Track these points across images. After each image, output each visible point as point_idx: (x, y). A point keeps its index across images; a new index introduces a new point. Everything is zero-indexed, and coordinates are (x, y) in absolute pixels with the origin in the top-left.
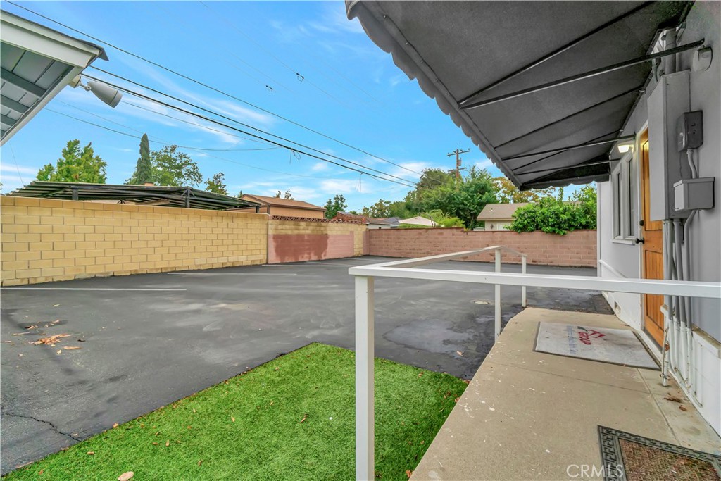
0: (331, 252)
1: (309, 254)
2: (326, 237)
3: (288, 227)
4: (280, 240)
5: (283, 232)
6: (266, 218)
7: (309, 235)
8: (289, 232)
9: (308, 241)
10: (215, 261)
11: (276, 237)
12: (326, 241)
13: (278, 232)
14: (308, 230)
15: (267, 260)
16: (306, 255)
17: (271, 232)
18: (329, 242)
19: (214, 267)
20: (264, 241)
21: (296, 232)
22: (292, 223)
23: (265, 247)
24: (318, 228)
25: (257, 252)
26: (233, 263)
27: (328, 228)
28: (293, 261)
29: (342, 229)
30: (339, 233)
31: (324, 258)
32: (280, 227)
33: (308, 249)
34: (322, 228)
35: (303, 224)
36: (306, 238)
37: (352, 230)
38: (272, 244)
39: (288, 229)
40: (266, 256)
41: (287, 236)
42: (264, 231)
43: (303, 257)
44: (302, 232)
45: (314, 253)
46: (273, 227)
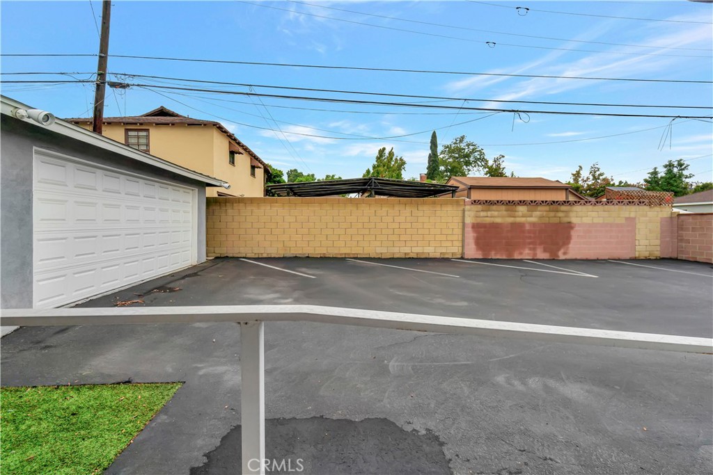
0: (575, 249)
1: (534, 249)
2: (570, 226)
3: (496, 213)
4: (482, 230)
5: (488, 220)
6: (462, 203)
7: (534, 224)
8: (498, 220)
9: (529, 232)
10: (396, 250)
11: (476, 227)
12: (569, 233)
13: (479, 220)
14: (531, 216)
15: (463, 254)
16: (527, 251)
17: (469, 220)
18: (573, 233)
19: (396, 256)
20: (459, 231)
21: (510, 220)
22: (503, 207)
23: (460, 239)
24: (552, 214)
25: (449, 244)
26: (417, 254)
27: (572, 214)
28: (504, 258)
29: (606, 214)
30: (600, 221)
31: (562, 257)
32: (482, 214)
33: (530, 243)
34: (560, 214)
35: (522, 209)
36: (527, 227)
37: (632, 215)
38: (471, 236)
39: (497, 216)
40: (460, 248)
41: (495, 226)
42: (459, 219)
43: (521, 254)
44: (519, 220)
45: (542, 250)
46: (472, 214)
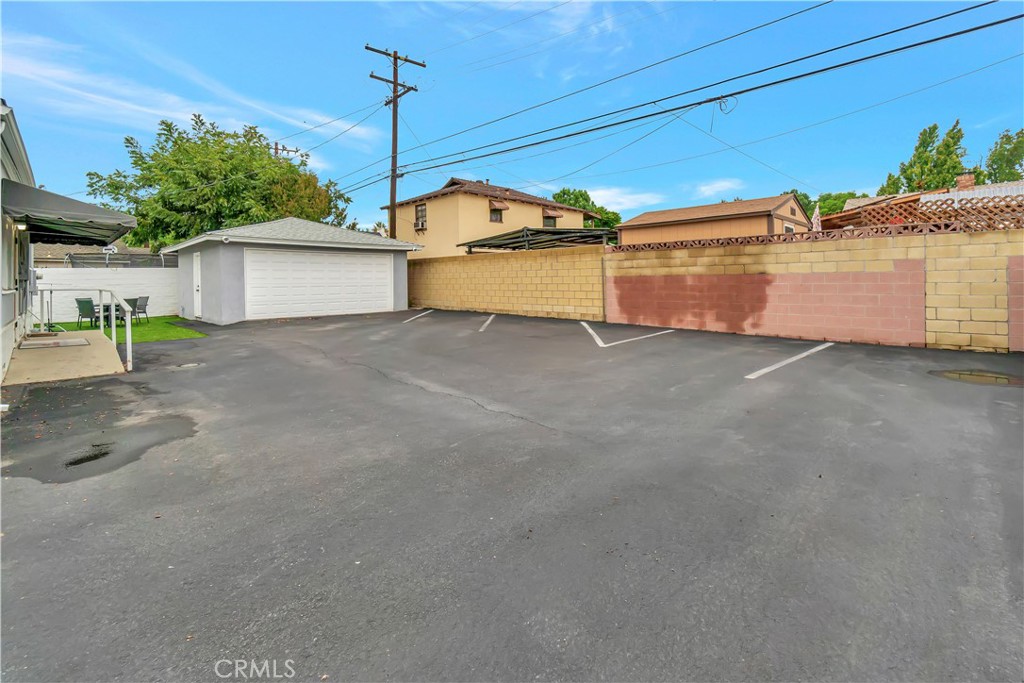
0: (775, 319)
1: (701, 315)
2: (763, 279)
3: (643, 262)
4: (627, 286)
5: (634, 272)
6: (602, 251)
7: (699, 277)
8: (647, 272)
9: (693, 288)
10: (539, 308)
11: (619, 281)
12: (764, 290)
13: (622, 273)
14: (695, 265)
15: (605, 316)
16: (689, 318)
17: (610, 273)
18: (770, 291)
19: (540, 315)
20: (599, 287)
21: (663, 271)
22: (653, 254)
23: (601, 297)
24: (729, 260)
25: (589, 303)
26: (558, 313)
27: (767, 259)
28: (657, 325)
29: (844, 255)
30: (830, 268)
31: (749, 330)
32: (627, 264)
33: (694, 306)
34: (745, 260)
35: (680, 255)
36: (690, 282)
38: (613, 293)
39: (647, 266)
40: (602, 309)
41: (643, 280)
42: (598, 272)
43: (680, 321)
44: (675, 271)
45: (715, 318)
46: (614, 264)
